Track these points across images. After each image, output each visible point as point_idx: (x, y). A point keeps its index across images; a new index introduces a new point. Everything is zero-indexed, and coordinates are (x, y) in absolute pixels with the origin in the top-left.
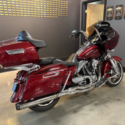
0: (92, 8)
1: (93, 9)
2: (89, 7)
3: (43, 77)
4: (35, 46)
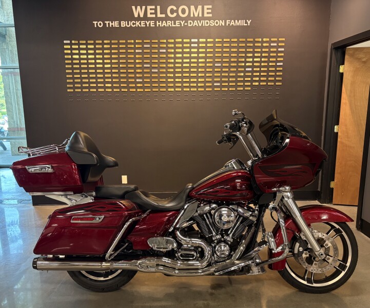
0: (364, 60)
1: (365, 62)
2: (352, 56)
3: (72, 221)
4: (74, 162)
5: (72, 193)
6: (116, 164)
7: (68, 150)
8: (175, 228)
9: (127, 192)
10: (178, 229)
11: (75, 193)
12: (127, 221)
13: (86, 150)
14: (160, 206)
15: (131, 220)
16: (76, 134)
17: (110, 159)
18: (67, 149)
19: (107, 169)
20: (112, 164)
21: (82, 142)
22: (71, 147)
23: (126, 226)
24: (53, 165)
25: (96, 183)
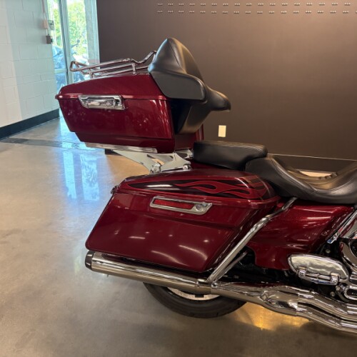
3: (152, 205)
4: (162, 94)
5: (156, 151)
6: (227, 106)
7: (154, 70)
8: (340, 239)
9: (249, 159)
10: (346, 241)
11: (159, 152)
12: (257, 220)
13: (184, 72)
14: (317, 192)
15: (264, 219)
16: (168, 42)
17: (220, 95)
18: (151, 68)
19: (213, 113)
20: (221, 105)
21: (178, 57)
22: (158, 66)
23: (253, 230)
24: (125, 97)
25: (193, 135)
